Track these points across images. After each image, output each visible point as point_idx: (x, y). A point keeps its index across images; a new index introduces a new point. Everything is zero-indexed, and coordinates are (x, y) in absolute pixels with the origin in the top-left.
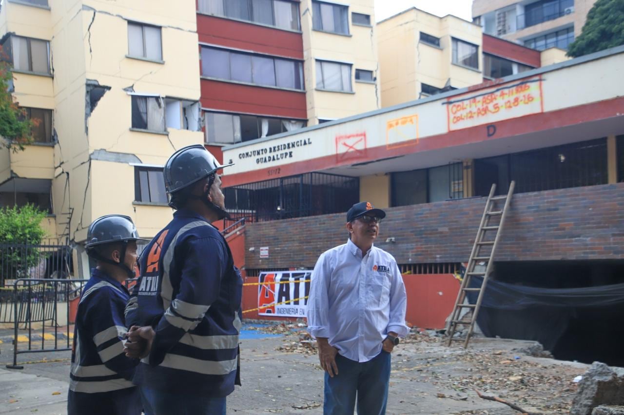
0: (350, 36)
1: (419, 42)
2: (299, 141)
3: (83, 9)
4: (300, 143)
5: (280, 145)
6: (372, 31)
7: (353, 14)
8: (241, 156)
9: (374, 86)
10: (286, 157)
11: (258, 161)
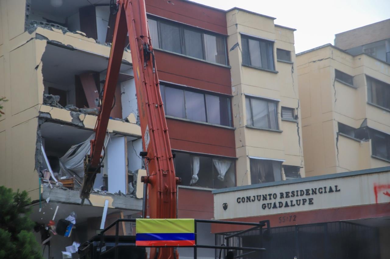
0: (276, 73)
1: (335, 80)
2: (323, 187)
3: (36, 38)
4: (323, 190)
5: (295, 190)
6: (293, 68)
7: (278, 49)
8: (239, 200)
9: (296, 124)
10: (304, 204)
11: (264, 207)
